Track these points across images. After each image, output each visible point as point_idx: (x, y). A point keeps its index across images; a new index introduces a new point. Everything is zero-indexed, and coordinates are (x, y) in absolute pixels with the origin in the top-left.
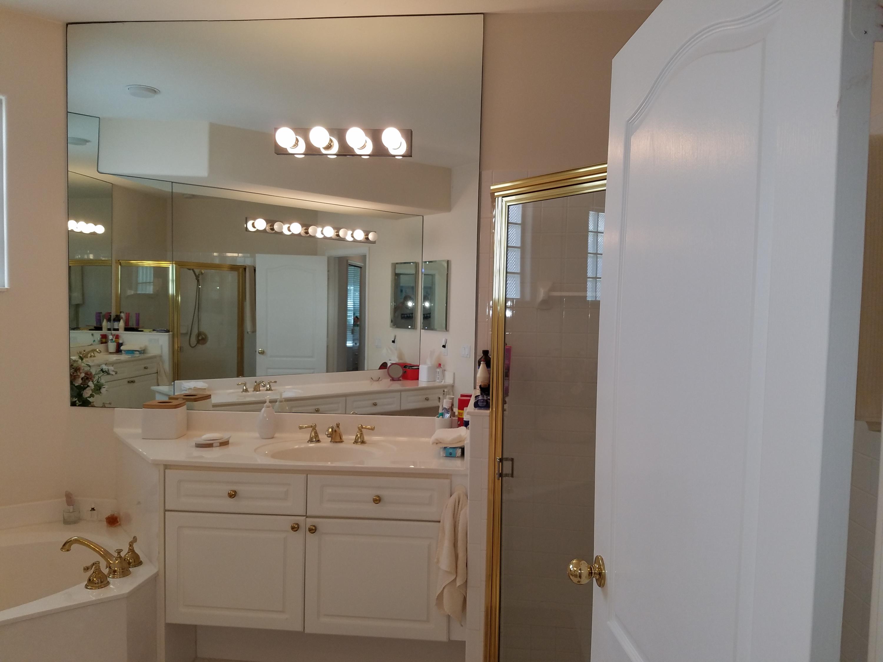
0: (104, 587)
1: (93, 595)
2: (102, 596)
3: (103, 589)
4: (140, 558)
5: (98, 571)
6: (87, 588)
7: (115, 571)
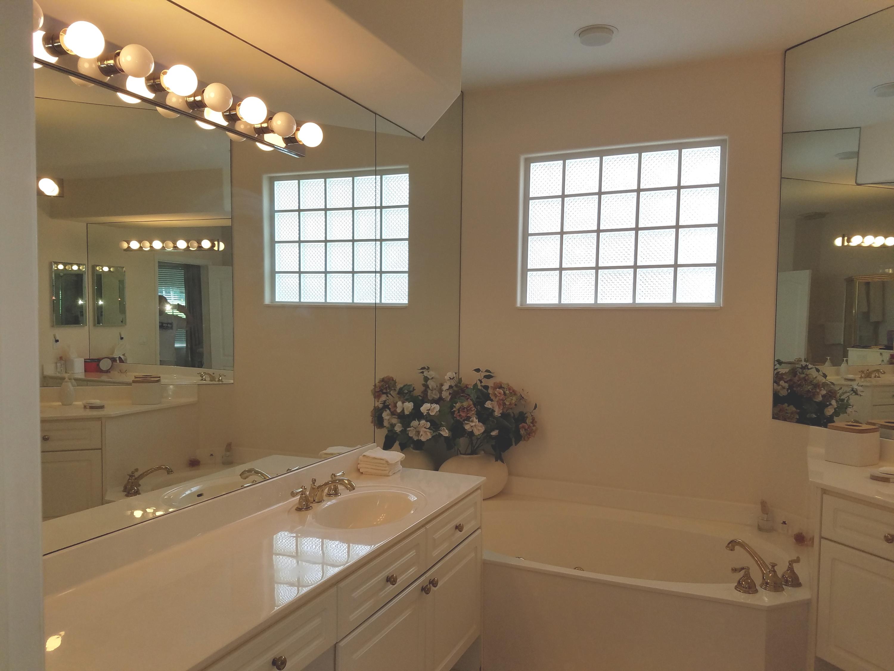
0: (752, 593)
1: (741, 597)
2: (749, 601)
3: (751, 595)
4: (799, 580)
5: (747, 576)
6: (736, 589)
7: (767, 583)
